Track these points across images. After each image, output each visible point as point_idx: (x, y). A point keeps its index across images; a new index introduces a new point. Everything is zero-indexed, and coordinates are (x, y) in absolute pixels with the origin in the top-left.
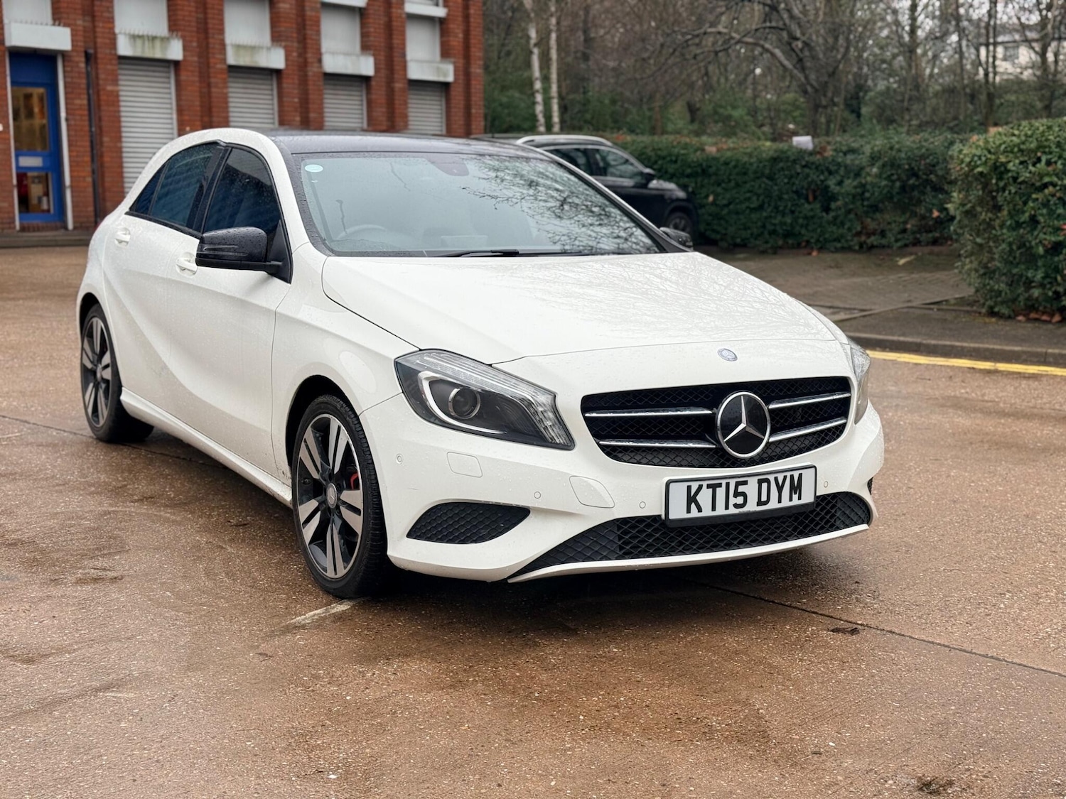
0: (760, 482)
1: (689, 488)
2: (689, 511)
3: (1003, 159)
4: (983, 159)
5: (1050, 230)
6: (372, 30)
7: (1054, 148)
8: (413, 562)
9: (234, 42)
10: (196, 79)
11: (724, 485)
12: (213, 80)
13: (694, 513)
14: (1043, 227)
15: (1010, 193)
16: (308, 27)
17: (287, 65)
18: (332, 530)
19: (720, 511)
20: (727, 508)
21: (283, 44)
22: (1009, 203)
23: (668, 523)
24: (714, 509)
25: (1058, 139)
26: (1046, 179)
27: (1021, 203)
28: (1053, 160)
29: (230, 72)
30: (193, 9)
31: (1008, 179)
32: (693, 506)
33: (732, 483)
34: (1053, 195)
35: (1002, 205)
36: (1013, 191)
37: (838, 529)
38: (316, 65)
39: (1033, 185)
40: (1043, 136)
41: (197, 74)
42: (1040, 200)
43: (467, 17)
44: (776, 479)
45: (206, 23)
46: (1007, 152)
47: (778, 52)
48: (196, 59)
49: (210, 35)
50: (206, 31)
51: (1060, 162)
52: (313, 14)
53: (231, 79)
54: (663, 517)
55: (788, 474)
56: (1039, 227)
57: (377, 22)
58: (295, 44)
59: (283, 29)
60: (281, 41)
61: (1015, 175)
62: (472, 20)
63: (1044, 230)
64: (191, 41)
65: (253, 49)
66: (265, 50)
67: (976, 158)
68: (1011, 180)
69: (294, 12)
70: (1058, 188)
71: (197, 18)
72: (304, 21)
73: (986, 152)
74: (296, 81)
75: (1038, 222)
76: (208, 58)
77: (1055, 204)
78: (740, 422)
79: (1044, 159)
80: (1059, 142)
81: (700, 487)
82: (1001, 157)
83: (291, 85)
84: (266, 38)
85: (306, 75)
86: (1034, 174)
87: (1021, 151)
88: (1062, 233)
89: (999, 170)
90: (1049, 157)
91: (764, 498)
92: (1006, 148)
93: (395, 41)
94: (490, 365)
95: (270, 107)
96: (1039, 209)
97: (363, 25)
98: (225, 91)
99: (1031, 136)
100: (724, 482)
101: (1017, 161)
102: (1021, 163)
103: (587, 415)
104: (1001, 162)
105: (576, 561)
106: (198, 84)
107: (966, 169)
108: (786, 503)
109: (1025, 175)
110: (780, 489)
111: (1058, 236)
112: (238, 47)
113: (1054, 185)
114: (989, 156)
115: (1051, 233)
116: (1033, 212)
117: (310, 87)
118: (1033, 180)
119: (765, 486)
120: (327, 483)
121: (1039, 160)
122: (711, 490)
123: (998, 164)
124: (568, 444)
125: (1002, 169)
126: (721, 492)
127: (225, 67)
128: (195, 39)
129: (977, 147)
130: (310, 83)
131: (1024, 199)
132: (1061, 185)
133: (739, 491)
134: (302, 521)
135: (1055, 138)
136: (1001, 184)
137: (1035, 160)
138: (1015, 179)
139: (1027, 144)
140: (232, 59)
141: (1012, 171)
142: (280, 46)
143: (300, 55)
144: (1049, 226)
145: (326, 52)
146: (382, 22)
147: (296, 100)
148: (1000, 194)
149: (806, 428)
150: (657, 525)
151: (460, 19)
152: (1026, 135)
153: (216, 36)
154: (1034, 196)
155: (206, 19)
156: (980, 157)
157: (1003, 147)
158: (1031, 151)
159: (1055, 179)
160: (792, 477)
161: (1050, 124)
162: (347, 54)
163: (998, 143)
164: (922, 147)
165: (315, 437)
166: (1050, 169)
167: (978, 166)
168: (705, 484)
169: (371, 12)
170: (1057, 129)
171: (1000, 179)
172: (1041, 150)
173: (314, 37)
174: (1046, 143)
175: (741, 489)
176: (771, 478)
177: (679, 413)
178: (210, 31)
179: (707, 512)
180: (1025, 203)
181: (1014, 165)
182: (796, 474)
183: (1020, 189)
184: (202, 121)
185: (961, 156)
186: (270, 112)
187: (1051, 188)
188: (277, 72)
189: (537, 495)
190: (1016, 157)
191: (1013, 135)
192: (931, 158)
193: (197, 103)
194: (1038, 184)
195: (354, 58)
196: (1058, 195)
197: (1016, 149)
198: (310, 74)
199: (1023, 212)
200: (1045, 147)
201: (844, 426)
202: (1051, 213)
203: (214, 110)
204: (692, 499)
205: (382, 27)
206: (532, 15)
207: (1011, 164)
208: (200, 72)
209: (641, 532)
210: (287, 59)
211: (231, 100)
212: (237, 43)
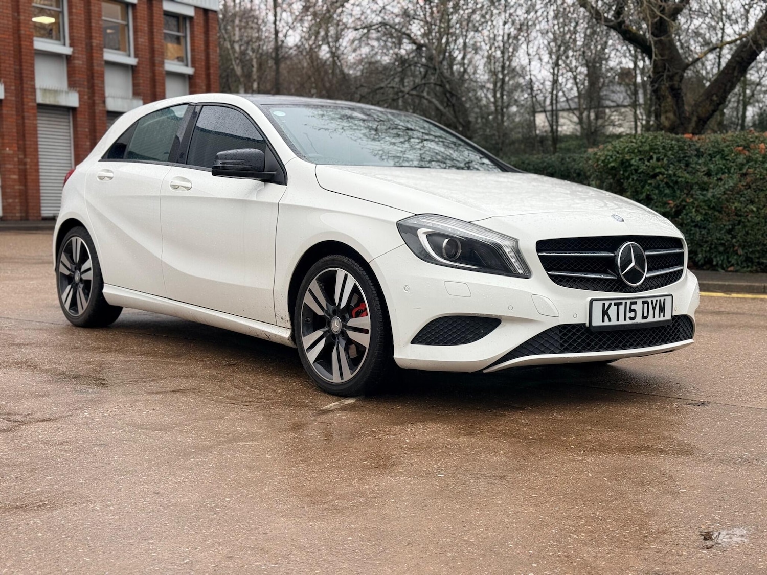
0: (644, 303)
1: (604, 304)
2: (603, 321)
3: (628, 157)
4: (614, 157)
5: (660, 204)
6: (141, 81)
7: (661, 150)
8: (416, 360)
9: (42, 87)
10: (14, 113)
11: (624, 304)
12: (26, 114)
13: (607, 323)
14: (656, 203)
15: (633, 179)
16: (95, 78)
17: (80, 104)
18: (338, 349)
19: (622, 322)
20: (625, 320)
21: (78, 89)
22: (632, 187)
23: (591, 328)
24: (618, 320)
25: (663, 144)
26: (657, 170)
27: (640, 186)
28: (661, 158)
29: (38, 108)
30: (12, 63)
31: (631, 171)
32: (606, 317)
33: (629, 302)
34: (662, 181)
35: (627, 189)
36: (635, 179)
37: (681, 340)
38: (102, 105)
39: (649, 174)
40: (653, 142)
41: (14, 109)
42: (653, 185)
43: (208, 75)
44: (652, 301)
45: (21, 73)
46: (630, 152)
47: (434, 100)
48: (14, 98)
49: (25, 81)
50: (21, 79)
51: (665, 159)
52: (99, 68)
53: (39, 114)
54: (587, 325)
55: (658, 299)
56: (653, 202)
57: (144, 75)
58: (86, 90)
59: (77, 79)
60: (76, 87)
61: (636, 168)
62: (212, 77)
63: (656, 205)
64: (10, 86)
65: (56, 92)
66: (64, 94)
67: (608, 157)
68: (633, 171)
69: (85, 66)
70: (665, 176)
71: (15, 69)
72: (92, 74)
73: (615, 153)
74: (87, 117)
75: (652, 199)
76: (22, 98)
77: (663, 187)
78: (631, 262)
79: (655, 157)
80: (664, 146)
81: (610, 304)
82: (626, 156)
83: (83, 119)
84: (64, 85)
85: (94, 112)
86: (649, 167)
87: (639, 151)
88: (668, 206)
89: (625, 164)
90: (659, 155)
91: (645, 315)
92: (629, 150)
93: (158, 90)
94: (470, 222)
95: (68, 135)
96: (652, 190)
97: (134, 78)
98: (35, 122)
99: (645, 142)
100: (623, 302)
101: (637, 159)
102: (640, 160)
103: (540, 254)
104: (627, 160)
105: (535, 354)
106: (15, 117)
107: (602, 164)
108: (657, 319)
109: (643, 168)
110: (654, 309)
111: (666, 208)
112: (45, 91)
113: (663, 174)
114: (618, 155)
115: (660, 206)
116: (648, 193)
117: (97, 121)
118: (649, 171)
119: (646, 305)
120: (331, 317)
121: (652, 158)
122: (616, 306)
123: (625, 161)
124: (527, 274)
125: (627, 164)
126: (622, 308)
127: (35, 105)
128: (13, 84)
129: (608, 150)
130: (97, 118)
131: (642, 184)
132: (667, 174)
133: (632, 308)
134: (306, 348)
135: (661, 143)
136: (627, 174)
137: (649, 157)
138: (636, 170)
139: (644, 147)
140: (40, 99)
141: (635, 165)
142: (76, 90)
143: (89, 98)
144: (660, 202)
145: (109, 96)
146: (148, 76)
147: (87, 130)
148: (626, 181)
149: (663, 270)
150: (583, 331)
151: (204, 76)
152: (641, 142)
153: (29, 82)
154: (649, 182)
155: (21, 70)
156: (611, 157)
157: (627, 149)
158: (646, 152)
159: (663, 170)
160: (660, 300)
161: (655, 135)
162: (123, 98)
163: (623, 147)
164: (544, 162)
165: (319, 286)
166: (659, 163)
167: (610, 163)
168: (613, 302)
169: (141, 69)
170: (661, 138)
171: (625, 171)
172: (653, 151)
173: (100, 85)
174: (655, 147)
175: (633, 307)
176: (649, 300)
177: (595, 254)
178: (24, 79)
179: (614, 322)
180: (643, 187)
181: (635, 161)
182: (662, 299)
183: (640, 177)
184: (18, 144)
185: (597, 157)
186: (68, 138)
187: (660, 176)
188: (73, 110)
189: (511, 308)
190: (636, 156)
191: (632, 142)
192: (551, 169)
193: (15, 130)
194: (652, 173)
195: (129, 101)
196: (665, 180)
197: (636, 151)
198: (97, 111)
199: (642, 193)
200: (655, 149)
201: (682, 270)
202: (661, 192)
203: (27, 135)
204: (605, 313)
205: (149, 79)
206: (242, 79)
207: (633, 161)
208: (17, 108)
209: (574, 334)
210: (80, 100)
211: (39, 129)
212: (45, 87)
